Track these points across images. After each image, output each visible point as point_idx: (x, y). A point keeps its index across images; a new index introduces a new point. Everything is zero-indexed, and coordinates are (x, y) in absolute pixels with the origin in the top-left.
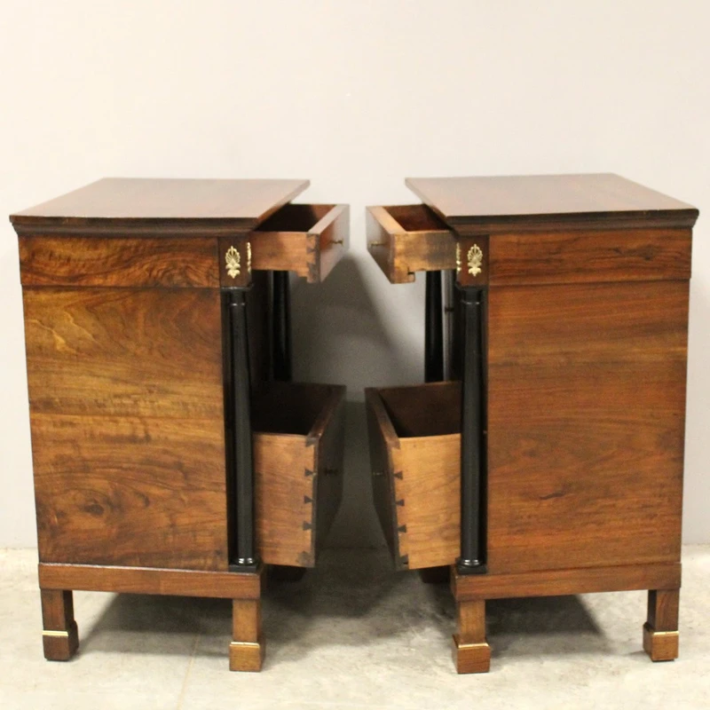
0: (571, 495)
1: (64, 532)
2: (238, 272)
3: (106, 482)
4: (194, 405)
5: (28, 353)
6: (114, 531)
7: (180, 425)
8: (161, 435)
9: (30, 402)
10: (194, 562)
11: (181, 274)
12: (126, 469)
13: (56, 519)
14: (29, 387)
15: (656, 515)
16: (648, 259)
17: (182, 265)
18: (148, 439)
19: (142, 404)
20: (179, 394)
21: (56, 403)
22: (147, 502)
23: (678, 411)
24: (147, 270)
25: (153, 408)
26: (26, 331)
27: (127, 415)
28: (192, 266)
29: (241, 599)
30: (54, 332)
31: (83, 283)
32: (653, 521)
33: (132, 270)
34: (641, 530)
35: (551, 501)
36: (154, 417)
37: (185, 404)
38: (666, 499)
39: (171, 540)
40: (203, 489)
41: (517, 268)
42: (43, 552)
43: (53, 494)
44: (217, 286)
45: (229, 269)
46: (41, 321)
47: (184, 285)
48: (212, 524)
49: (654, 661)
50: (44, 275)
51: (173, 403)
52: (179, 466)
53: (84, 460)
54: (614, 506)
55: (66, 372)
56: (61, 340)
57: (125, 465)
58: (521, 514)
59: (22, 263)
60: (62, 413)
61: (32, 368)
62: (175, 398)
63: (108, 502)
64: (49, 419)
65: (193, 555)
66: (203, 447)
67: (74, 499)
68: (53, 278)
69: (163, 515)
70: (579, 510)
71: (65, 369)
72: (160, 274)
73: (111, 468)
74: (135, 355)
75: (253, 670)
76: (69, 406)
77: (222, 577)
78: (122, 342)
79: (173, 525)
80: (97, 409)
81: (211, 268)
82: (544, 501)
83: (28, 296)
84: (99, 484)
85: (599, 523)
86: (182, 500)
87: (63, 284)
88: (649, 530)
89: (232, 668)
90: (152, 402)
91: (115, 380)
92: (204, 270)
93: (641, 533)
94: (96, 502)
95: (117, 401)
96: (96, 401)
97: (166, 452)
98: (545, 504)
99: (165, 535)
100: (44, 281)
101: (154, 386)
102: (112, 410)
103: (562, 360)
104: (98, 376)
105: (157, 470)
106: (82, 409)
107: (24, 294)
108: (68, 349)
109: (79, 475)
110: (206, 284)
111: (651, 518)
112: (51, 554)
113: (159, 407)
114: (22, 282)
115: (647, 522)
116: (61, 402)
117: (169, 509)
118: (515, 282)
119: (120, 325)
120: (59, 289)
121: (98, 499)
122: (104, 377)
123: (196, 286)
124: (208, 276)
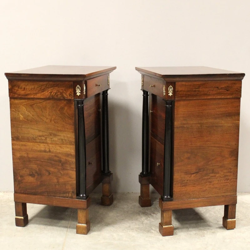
0: (201, 172)
1: (22, 183)
2: (80, 94)
3: (36, 166)
4: (65, 140)
5: (11, 120)
6: (39, 183)
7: (60, 147)
8: (54, 150)
9: (12, 137)
10: (65, 195)
11: (61, 94)
12: (42, 162)
13: (20, 178)
14: (11, 132)
15: (229, 179)
16: (227, 91)
17: (61, 91)
18: (50, 151)
19: (48, 139)
20: (60, 136)
21: (20, 138)
22: (49, 174)
23: (236, 143)
24: (50, 92)
25: (52, 141)
26: (11, 113)
27: (43, 143)
28: (64, 92)
29: (80, 209)
30: (19, 113)
31: (29, 97)
32: (228, 181)
33: (45, 92)
34: (224, 184)
35: (195, 175)
36: (52, 144)
37: (62, 140)
38: (232, 174)
39: (57, 187)
40: (68, 169)
41: (185, 93)
42: (16, 189)
43: (19, 170)
44: (73, 98)
45: (77, 93)
46: (15, 110)
47: (62, 98)
48: (71, 182)
49: (227, 230)
50: (17, 94)
51: (58, 139)
52: (60, 161)
53: (29, 158)
54: (215, 176)
55: (24, 127)
56: (22, 116)
57: (42, 160)
58: (185, 179)
59: (9, 90)
60: (22, 141)
61: (12, 126)
62: (59, 137)
63: (36, 173)
64: (18, 143)
65: (64, 193)
66: (68, 155)
67: (26, 171)
68: (19, 95)
69: (54, 178)
70: (204, 178)
71: (23, 126)
72: (54, 94)
73: (38, 161)
74: (46, 122)
75: (84, 234)
76: (24, 139)
77: (74, 201)
78: (41, 117)
79: (58, 182)
80: (33, 140)
81: (71, 92)
82: (192, 175)
83: (11, 101)
84: (34, 166)
85: (210, 182)
86: (61, 173)
87: (22, 97)
88: (226, 184)
89: (77, 233)
90: (51, 139)
91: (40, 131)
92: (69, 93)
93: (224, 185)
94: (32, 172)
95: (40, 138)
96: (33, 138)
97: (56, 156)
98: (193, 176)
99: (55, 185)
100: (16, 96)
101: (52, 133)
102: (38, 141)
103: (199, 126)
104: (34, 129)
105: (53, 162)
106: (28, 140)
107: (10, 100)
108: (24, 120)
109: (27, 163)
110: (69, 98)
111: (227, 180)
112: (18, 190)
113: (54, 140)
114: (9, 96)
115: (226, 181)
116: (22, 138)
117: (57, 176)
118: (184, 98)
119: (41, 112)
120: (21, 99)
121: (34, 172)
122: (36, 130)
123: (66, 98)
124: (70, 95)
